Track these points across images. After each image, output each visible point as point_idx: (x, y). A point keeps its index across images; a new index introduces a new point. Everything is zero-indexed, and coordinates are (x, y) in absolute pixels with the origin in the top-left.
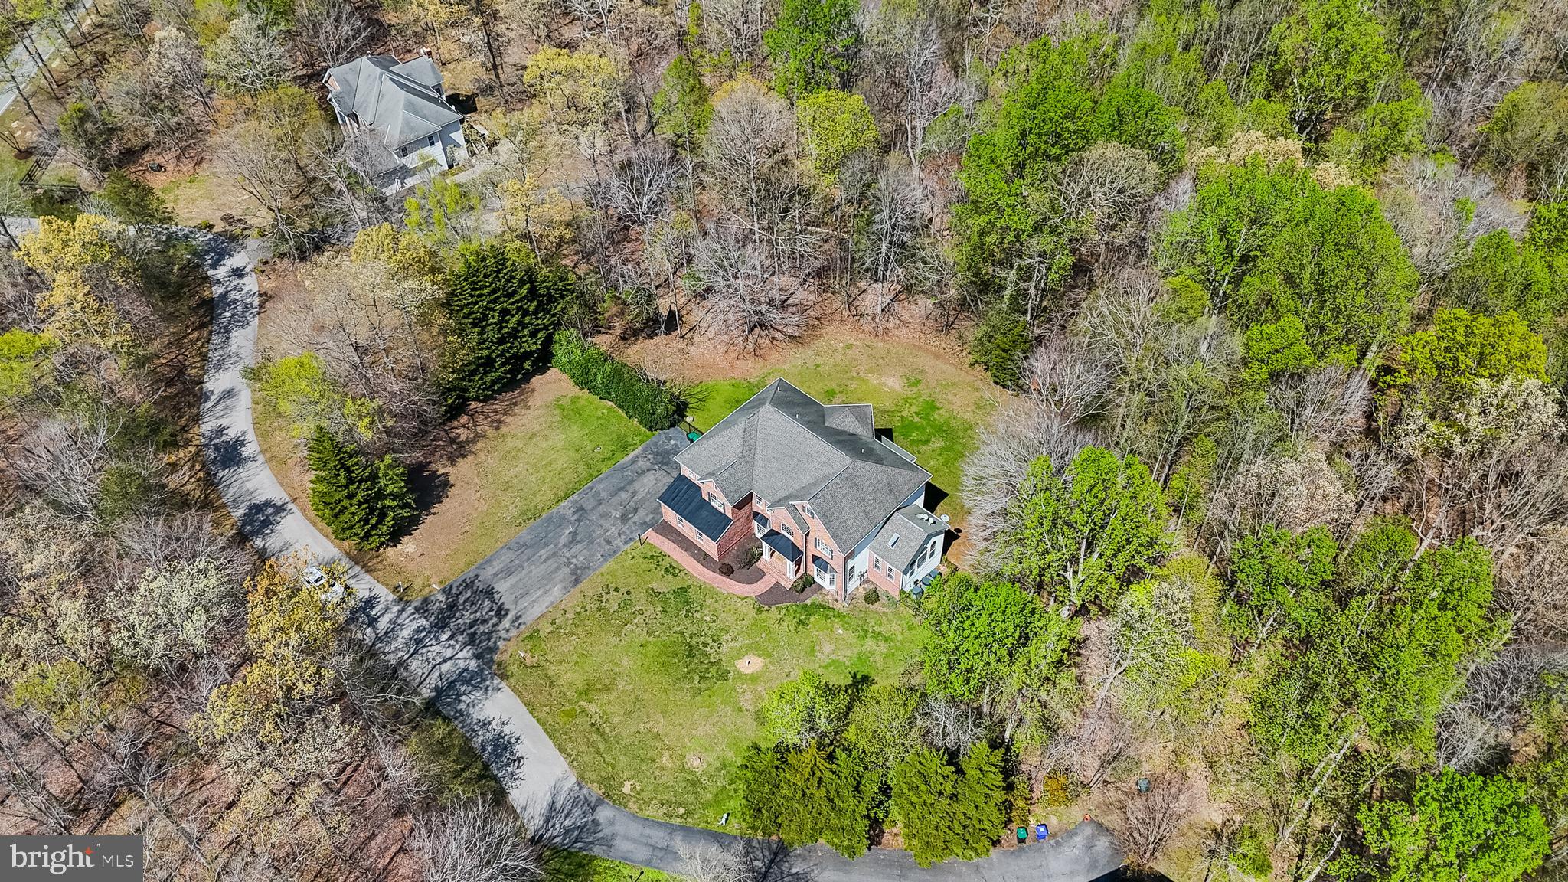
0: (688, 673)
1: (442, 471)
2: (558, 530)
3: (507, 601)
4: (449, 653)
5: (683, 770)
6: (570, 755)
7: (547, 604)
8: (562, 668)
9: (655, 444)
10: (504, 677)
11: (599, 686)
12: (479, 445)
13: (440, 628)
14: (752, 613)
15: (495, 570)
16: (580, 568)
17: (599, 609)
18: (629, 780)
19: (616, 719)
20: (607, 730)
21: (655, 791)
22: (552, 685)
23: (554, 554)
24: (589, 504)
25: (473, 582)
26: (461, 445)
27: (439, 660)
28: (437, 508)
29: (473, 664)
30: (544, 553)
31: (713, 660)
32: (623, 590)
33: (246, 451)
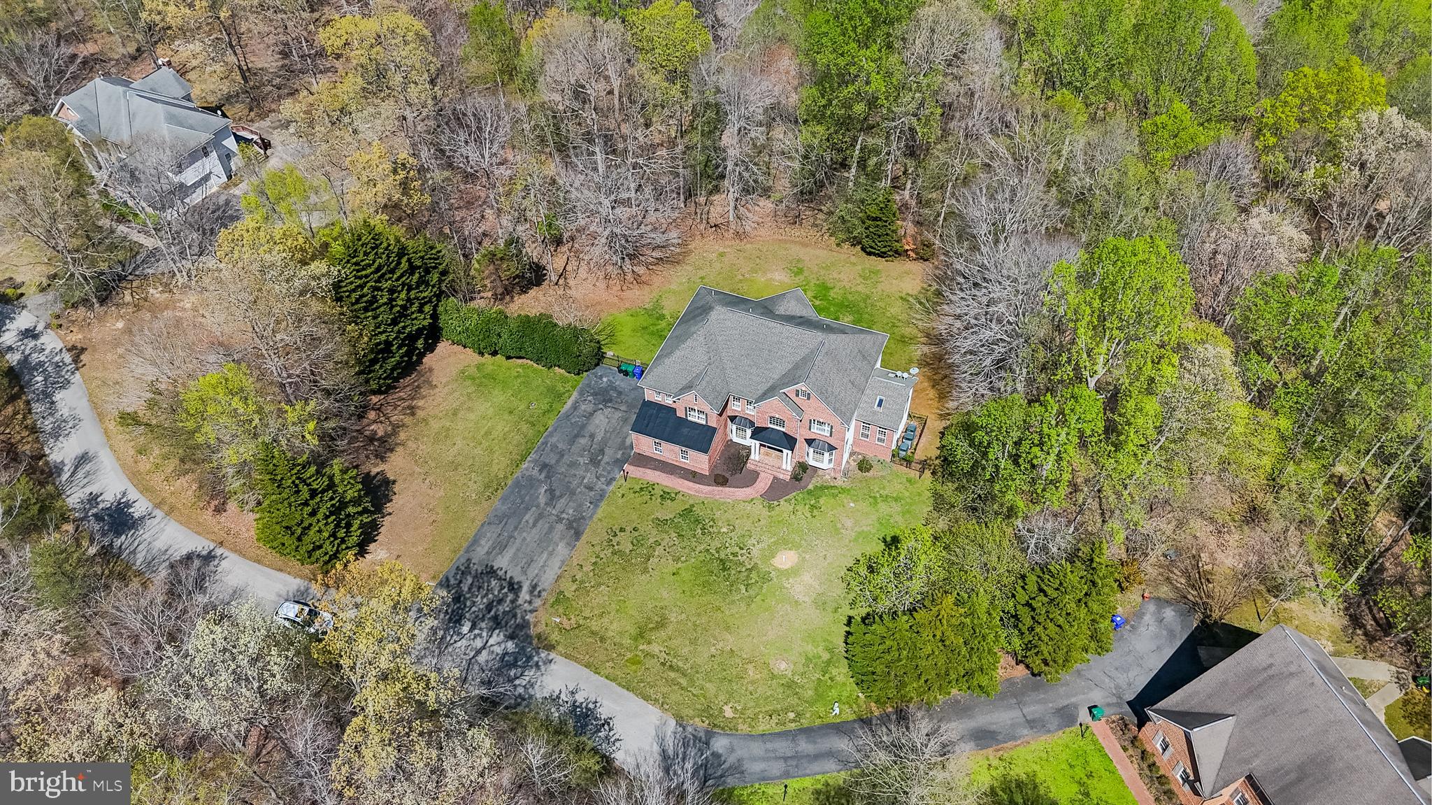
0: (732, 586)
1: (375, 471)
2: (532, 492)
3: (515, 573)
4: (478, 643)
5: (773, 677)
6: (656, 700)
7: (558, 564)
8: (605, 620)
9: (589, 385)
10: (551, 647)
11: (651, 626)
12: (402, 436)
13: (456, 622)
14: (765, 512)
15: (486, 549)
16: (575, 520)
17: (614, 553)
18: (726, 703)
19: (685, 651)
20: (680, 664)
21: (757, 705)
22: (602, 639)
23: (541, 516)
24: (551, 459)
25: (468, 567)
26: (383, 441)
27: (472, 654)
28: (389, 507)
29: (510, 646)
30: (529, 517)
31: (749, 567)
32: (628, 529)
33: (138, 510)
